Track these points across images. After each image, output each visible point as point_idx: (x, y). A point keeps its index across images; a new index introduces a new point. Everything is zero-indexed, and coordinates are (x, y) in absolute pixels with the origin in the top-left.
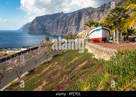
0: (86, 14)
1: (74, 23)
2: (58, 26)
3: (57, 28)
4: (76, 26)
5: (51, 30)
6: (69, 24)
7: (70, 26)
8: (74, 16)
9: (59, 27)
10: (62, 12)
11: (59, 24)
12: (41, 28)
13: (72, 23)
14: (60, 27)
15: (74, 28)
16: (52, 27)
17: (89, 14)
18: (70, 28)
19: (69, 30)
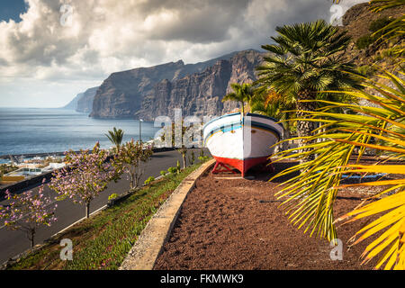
0: (240, 66)
1: (211, 89)
2: (169, 97)
3: (168, 103)
4: (217, 98)
5: (151, 107)
6: (198, 92)
7: (202, 96)
8: (211, 72)
9: (172, 99)
10: (181, 62)
11: (173, 92)
12: (126, 103)
13: (206, 89)
14: (175, 101)
15: (211, 102)
16: (154, 100)
17: (248, 68)
18: (201, 103)
19: (198, 108)
